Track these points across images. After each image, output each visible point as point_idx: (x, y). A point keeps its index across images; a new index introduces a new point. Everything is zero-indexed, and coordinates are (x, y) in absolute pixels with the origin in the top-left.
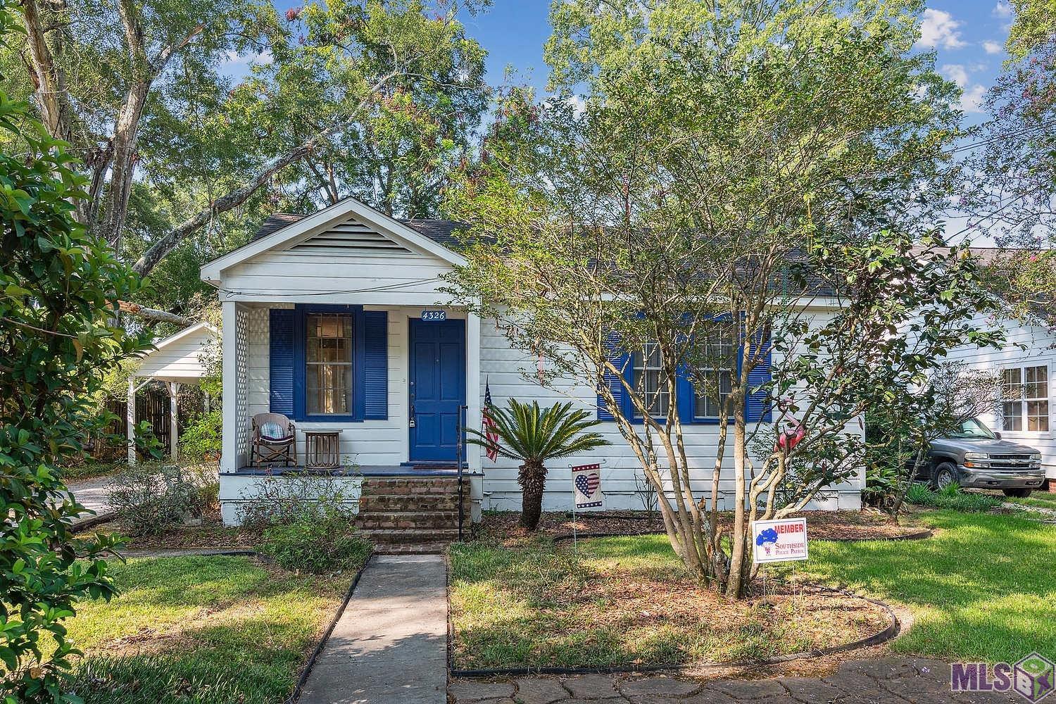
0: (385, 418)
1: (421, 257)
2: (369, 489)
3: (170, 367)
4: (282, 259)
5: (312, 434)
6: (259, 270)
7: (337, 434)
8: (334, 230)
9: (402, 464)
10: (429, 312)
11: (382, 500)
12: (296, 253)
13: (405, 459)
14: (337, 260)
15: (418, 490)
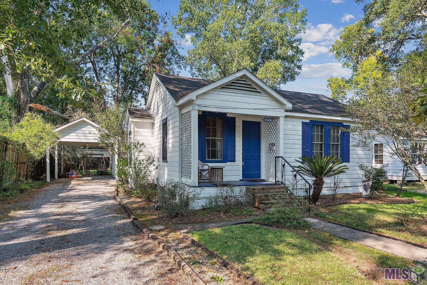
0: (234, 161)
1: (265, 96)
2: (255, 191)
3: (67, 137)
4: (217, 92)
5: (214, 168)
6: (208, 96)
7: (222, 169)
8: (236, 82)
9: (240, 180)
10: (266, 118)
11: (266, 196)
12: (222, 90)
13: (241, 178)
14: (236, 95)
15: (272, 191)
